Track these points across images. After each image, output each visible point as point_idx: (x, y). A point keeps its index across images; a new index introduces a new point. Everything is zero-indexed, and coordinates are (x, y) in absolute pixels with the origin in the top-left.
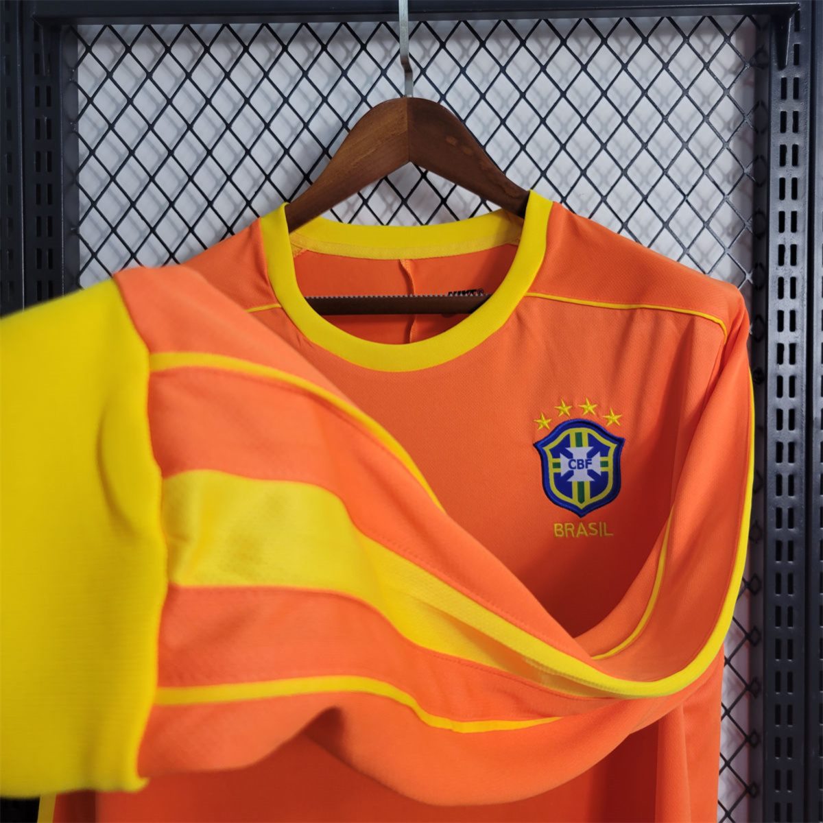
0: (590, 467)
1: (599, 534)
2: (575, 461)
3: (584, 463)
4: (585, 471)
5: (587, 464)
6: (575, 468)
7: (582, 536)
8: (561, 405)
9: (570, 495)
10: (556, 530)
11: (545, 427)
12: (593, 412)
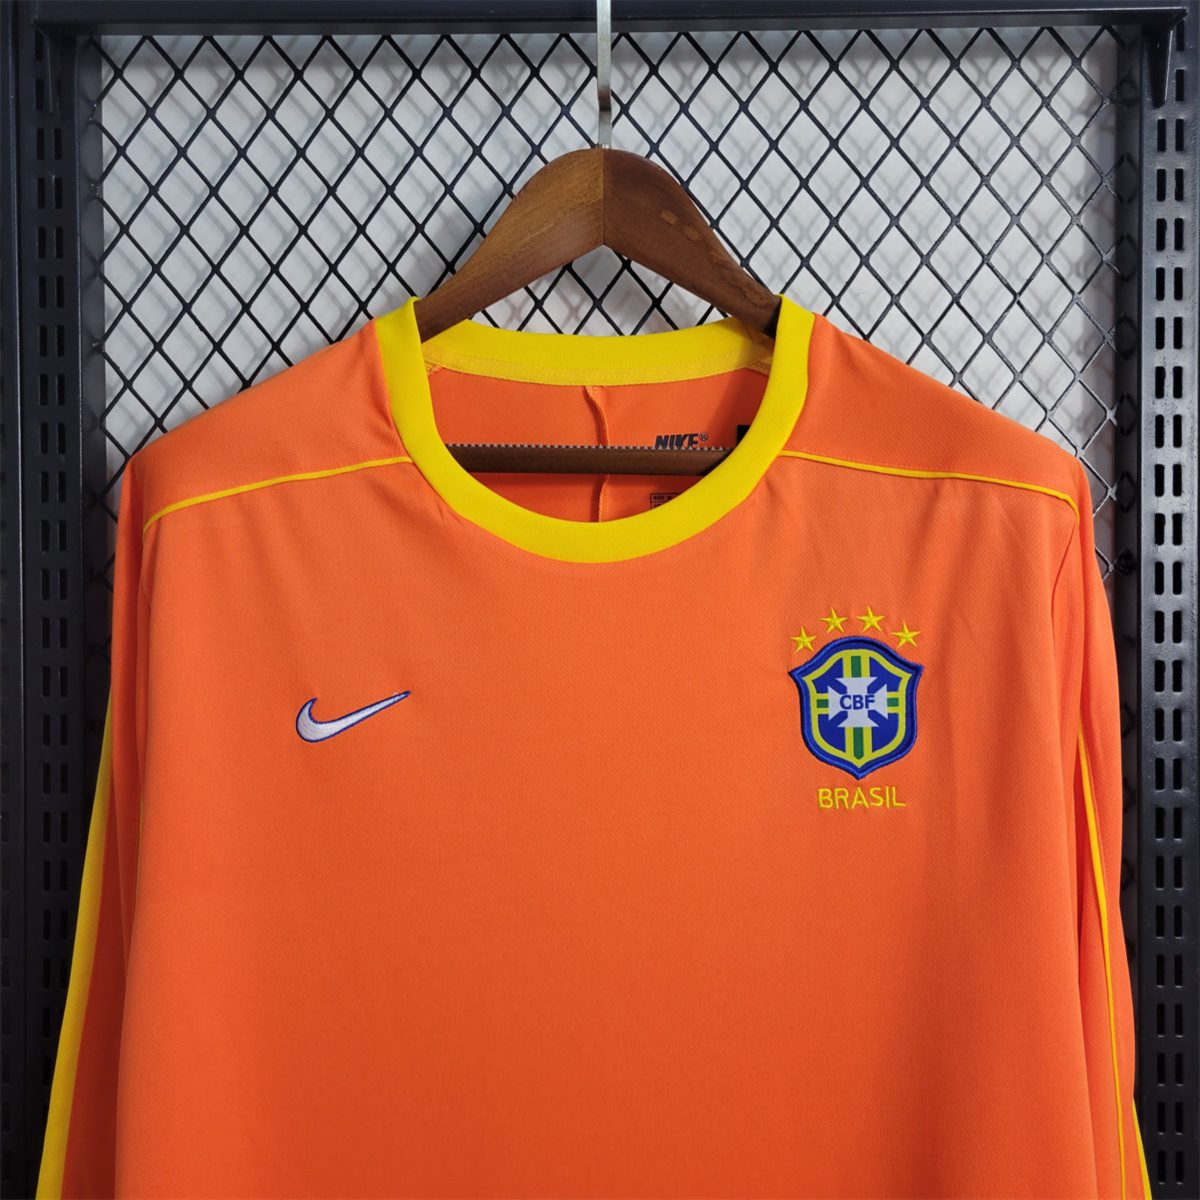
0: (872, 706)
1: (884, 803)
2: (849, 697)
3: (864, 701)
4: (865, 711)
5: (868, 701)
6: (849, 708)
7: (860, 807)
8: (830, 616)
9: (841, 747)
10: (821, 797)
11: (806, 648)
12: (878, 627)
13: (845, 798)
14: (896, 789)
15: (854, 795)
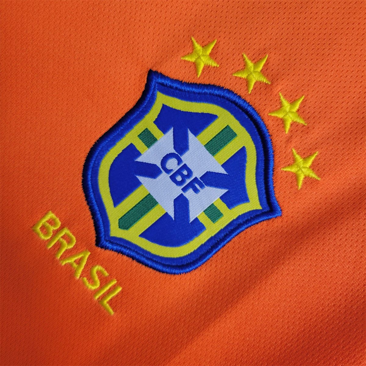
0: (189, 194)
1: (96, 291)
2: (180, 161)
3: (188, 181)
4: (177, 191)
5: (191, 185)
6: (168, 171)
7: (70, 271)
8: (256, 61)
9: (117, 199)
10: (44, 221)
11: (195, 65)
12: (288, 127)
13: (67, 247)
14: (122, 292)
15: (77, 253)
